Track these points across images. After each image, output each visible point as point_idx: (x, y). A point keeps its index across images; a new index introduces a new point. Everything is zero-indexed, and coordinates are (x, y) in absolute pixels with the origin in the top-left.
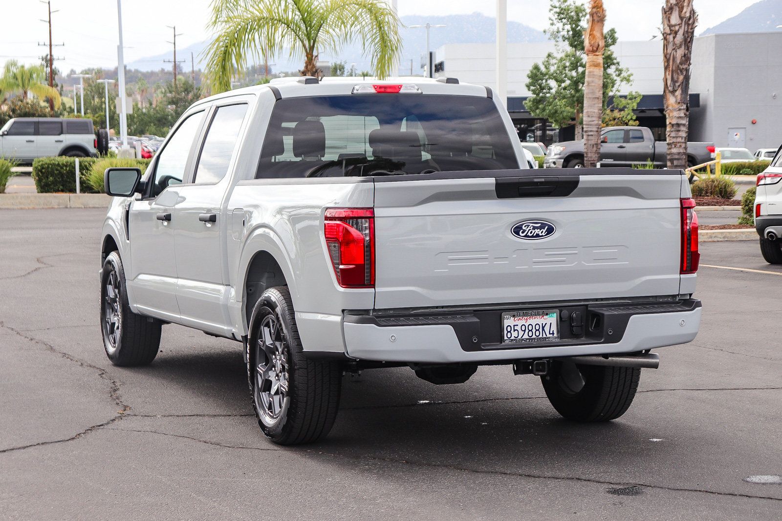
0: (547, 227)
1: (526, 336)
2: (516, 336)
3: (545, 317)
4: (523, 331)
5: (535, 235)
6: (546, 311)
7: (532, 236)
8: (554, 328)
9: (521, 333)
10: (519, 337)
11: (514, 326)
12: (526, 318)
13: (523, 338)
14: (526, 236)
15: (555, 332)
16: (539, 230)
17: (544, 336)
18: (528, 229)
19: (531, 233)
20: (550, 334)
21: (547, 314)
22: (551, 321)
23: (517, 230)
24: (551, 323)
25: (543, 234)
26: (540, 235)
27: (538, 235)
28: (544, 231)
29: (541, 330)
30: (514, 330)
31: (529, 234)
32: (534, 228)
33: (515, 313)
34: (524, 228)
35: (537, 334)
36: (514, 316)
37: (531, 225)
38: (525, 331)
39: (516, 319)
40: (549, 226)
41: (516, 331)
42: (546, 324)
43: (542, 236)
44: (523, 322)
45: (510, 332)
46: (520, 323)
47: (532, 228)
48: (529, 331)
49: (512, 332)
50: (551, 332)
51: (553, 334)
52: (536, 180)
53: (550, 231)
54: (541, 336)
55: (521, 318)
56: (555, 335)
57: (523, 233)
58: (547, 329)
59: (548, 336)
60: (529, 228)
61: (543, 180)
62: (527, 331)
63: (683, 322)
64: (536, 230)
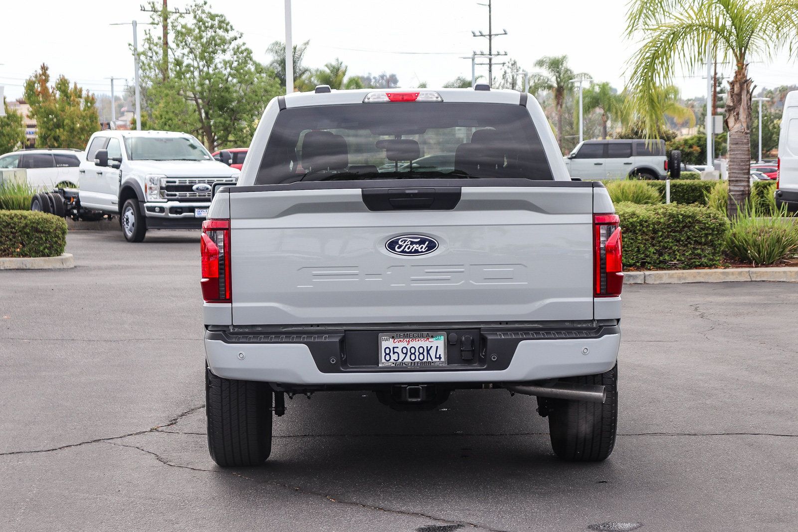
0: (427, 243)
1: (407, 360)
2: (396, 359)
3: (430, 340)
4: (404, 353)
5: (413, 250)
6: (430, 333)
7: (410, 252)
8: (441, 352)
9: (402, 356)
10: (400, 360)
11: (394, 348)
12: (408, 340)
13: (404, 361)
14: (403, 251)
15: (442, 356)
16: (418, 246)
17: (430, 360)
18: (405, 245)
19: (409, 248)
20: (436, 358)
21: (432, 337)
22: (437, 345)
23: (392, 245)
24: (437, 347)
25: (423, 250)
26: (420, 250)
27: (416, 251)
28: (424, 247)
29: (425, 353)
30: (394, 353)
31: (406, 249)
32: (412, 243)
33: (395, 334)
34: (400, 243)
35: (421, 358)
36: (393, 337)
37: (409, 239)
38: (406, 354)
39: (396, 340)
40: (430, 242)
41: (396, 354)
42: (432, 347)
43: (422, 252)
44: (405, 344)
45: (389, 354)
46: (401, 345)
47: (409, 243)
48: (412, 354)
49: (391, 354)
50: (438, 356)
51: (440, 358)
52: (407, 192)
53: (432, 246)
54: (425, 360)
55: (402, 340)
56: (443, 359)
57: (399, 248)
58: (432, 352)
59: (434, 360)
60: (406, 243)
61: (416, 191)
62: (409, 353)
63: (585, 351)
64: (414, 245)
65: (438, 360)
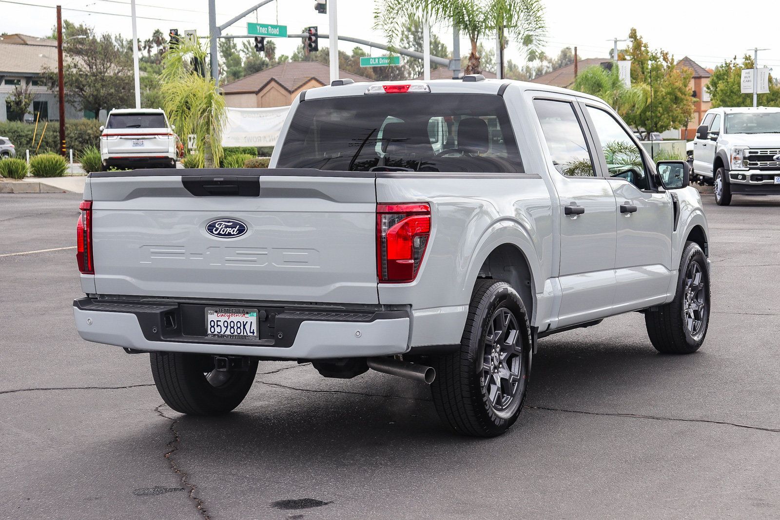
0: (238, 226)
1: (228, 333)
2: (219, 332)
3: (246, 315)
4: (225, 327)
5: (227, 233)
6: (246, 310)
7: (225, 235)
8: (254, 327)
9: (224, 329)
10: (222, 333)
11: (217, 321)
12: (228, 315)
13: (225, 334)
14: (219, 234)
15: (255, 331)
16: (230, 229)
17: (245, 334)
18: (220, 228)
19: (223, 231)
20: (250, 332)
21: (247, 313)
22: (251, 320)
23: (211, 228)
24: (251, 322)
25: (235, 233)
26: (232, 233)
27: (229, 234)
28: (236, 230)
29: (242, 328)
30: (218, 326)
31: (221, 232)
32: (227, 227)
33: (217, 309)
34: (217, 226)
35: (239, 332)
36: (216, 312)
37: (224, 223)
38: (227, 327)
39: (219, 314)
40: (241, 226)
41: (219, 327)
42: (247, 322)
43: (234, 235)
44: (226, 318)
45: (213, 327)
46: (223, 319)
47: (223, 227)
48: (231, 327)
49: (215, 326)
50: (252, 331)
51: (253, 333)
52: (215, 179)
53: (242, 230)
54: (242, 334)
55: (224, 314)
56: (255, 334)
57: (216, 231)
58: (248, 327)
59: (249, 334)
60: (221, 227)
61: (222, 179)
62: (229, 327)
63: (358, 334)
64: (228, 228)
65: (252, 334)
